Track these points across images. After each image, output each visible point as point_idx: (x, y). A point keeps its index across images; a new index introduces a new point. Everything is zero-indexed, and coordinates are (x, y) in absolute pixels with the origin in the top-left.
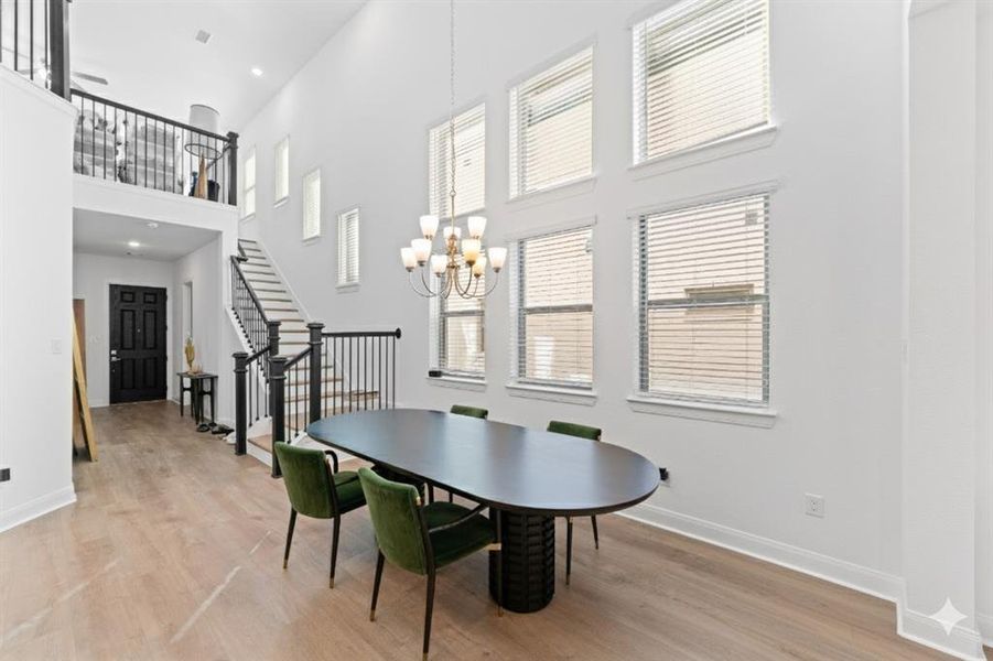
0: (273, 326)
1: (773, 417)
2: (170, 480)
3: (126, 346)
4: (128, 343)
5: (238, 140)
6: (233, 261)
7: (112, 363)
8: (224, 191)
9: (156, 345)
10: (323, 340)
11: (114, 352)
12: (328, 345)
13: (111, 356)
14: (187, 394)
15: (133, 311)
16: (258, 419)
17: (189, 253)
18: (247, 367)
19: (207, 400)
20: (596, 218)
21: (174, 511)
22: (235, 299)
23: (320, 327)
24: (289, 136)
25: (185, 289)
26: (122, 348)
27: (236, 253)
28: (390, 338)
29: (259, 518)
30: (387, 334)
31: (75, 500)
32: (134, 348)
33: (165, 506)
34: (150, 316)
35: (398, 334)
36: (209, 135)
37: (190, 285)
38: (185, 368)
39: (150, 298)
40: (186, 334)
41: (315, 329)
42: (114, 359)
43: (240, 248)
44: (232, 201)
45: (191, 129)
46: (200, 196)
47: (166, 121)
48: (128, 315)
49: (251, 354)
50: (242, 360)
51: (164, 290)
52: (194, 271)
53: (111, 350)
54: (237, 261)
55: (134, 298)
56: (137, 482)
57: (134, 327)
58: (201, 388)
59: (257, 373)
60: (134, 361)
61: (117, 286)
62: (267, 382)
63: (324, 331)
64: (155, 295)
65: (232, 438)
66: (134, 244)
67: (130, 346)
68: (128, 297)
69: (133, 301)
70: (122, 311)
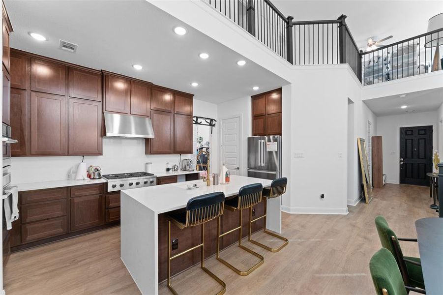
3: (408, 157)
4: (409, 155)
7: (400, 165)
9: (425, 157)
11: (402, 159)
13: (400, 161)
15: (412, 140)
26: (406, 158)
32: (412, 158)
34: (422, 142)
39: (422, 132)
42: (402, 163)
48: (409, 142)
53: (400, 158)
57: (412, 149)
60: (412, 164)
61: (403, 128)
64: (425, 130)
66: (404, 107)
67: (410, 157)
68: (408, 133)
69: (412, 134)
70: (406, 140)
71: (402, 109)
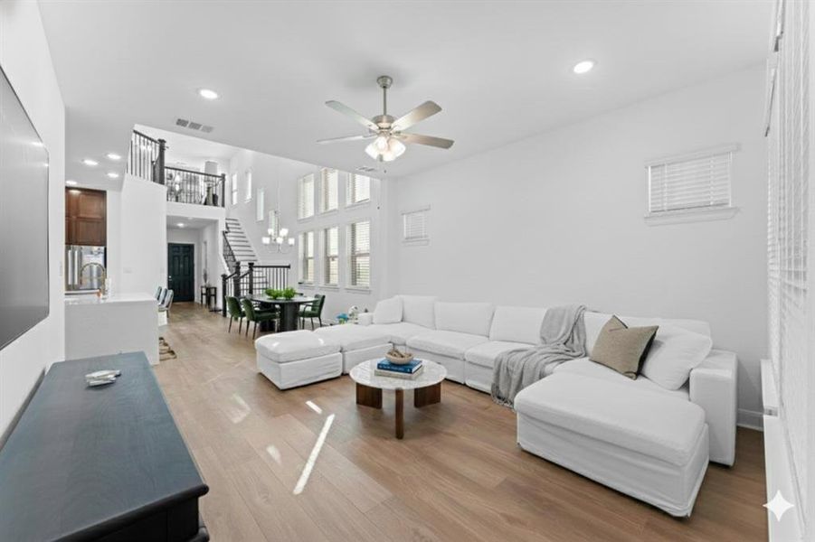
0: (238, 264)
3: (175, 274)
5: (226, 177)
6: (223, 233)
7: (169, 282)
8: (219, 202)
9: (189, 274)
11: (170, 277)
13: (169, 279)
14: (204, 297)
15: (179, 256)
18: (227, 281)
19: (213, 298)
22: (224, 251)
23: (253, 264)
24: (251, 168)
25: (203, 245)
27: (225, 229)
28: (286, 269)
30: (285, 267)
32: (179, 275)
34: (187, 258)
35: (289, 267)
36: (214, 176)
37: (205, 243)
38: (204, 284)
39: (188, 249)
40: (203, 267)
41: (251, 265)
43: (227, 227)
44: (223, 205)
45: (205, 174)
46: (210, 205)
47: (192, 172)
50: (225, 278)
51: (193, 246)
52: (207, 236)
53: (169, 275)
54: (225, 233)
55: (179, 249)
57: (179, 266)
58: (210, 294)
59: (231, 282)
61: (171, 243)
62: (234, 286)
65: (222, 312)
66: (181, 225)
68: (176, 249)
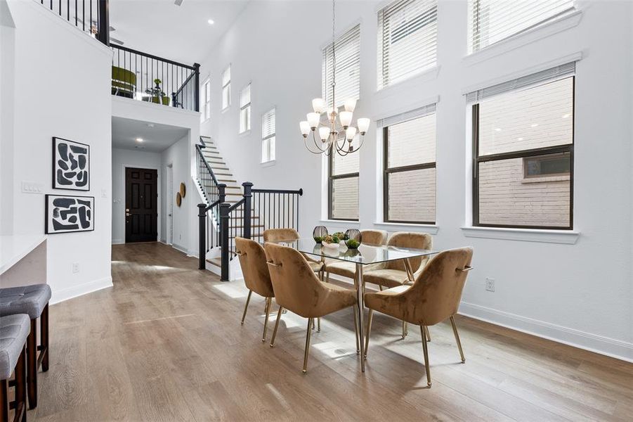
0: (222, 187)
1: (576, 235)
2: (162, 279)
3: (134, 206)
4: (136, 205)
5: (200, 68)
6: (197, 148)
7: (126, 217)
9: (151, 208)
10: (252, 194)
11: (128, 210)
12: (256, 199)
13: (126, 212)
16: (212, 247)
17: (171, 146)
18: (206, 213)
20: (439, 97)
21: (166, 292)
23: (251, 185)
24: (231, 64)
25: (168, 169)
26: (132, 208)
27: (199, 143)
28: (296, 195)
29: (214, 299)
30: (293, 192)
31: (113, 285)
32: (139, 208)
33: (161, 290)
34: (148, 187)
35: (300, 192)
37: (171, 166)
39: (148, 176)
41: (247, 186)
42: (128, 214)
43: (201, 141)
44: (197, 109)
48: (135, 187)
49: (208, 205)
50: (203, 209)
51: (156, 170)
52: (174, 157)
53: (126, 208)
54: (199, 148)
55: (139, 176)
56: (144, 279)
57: (139, 197)
60: (139, 215)
62: (218, 224)
63: (252, 188)
64: (151, 174)
66: (140, 140)
67: (137, 207)
68: (135, 175)
69: (139, 178)
70: (133, 184)
71: (137, 142)
